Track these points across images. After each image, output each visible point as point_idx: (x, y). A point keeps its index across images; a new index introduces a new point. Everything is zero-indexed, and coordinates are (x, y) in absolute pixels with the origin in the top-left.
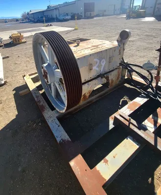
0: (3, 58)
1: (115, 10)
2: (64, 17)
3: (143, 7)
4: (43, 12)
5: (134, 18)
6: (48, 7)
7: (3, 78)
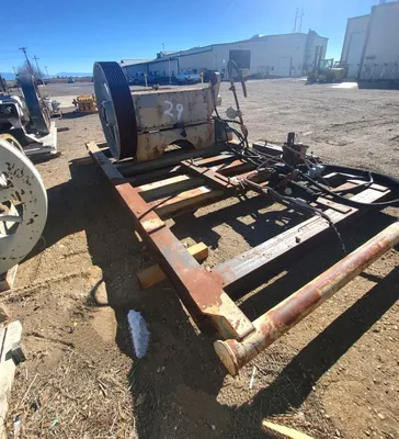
0: (58, 131)
1: (292, 68)
2: (187, 76)
3: (342, 63)
4: (148, 64)
5: (321, 82)
6: (159, 55)
7: (55, 145)
